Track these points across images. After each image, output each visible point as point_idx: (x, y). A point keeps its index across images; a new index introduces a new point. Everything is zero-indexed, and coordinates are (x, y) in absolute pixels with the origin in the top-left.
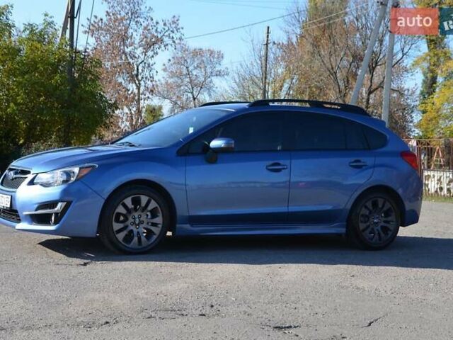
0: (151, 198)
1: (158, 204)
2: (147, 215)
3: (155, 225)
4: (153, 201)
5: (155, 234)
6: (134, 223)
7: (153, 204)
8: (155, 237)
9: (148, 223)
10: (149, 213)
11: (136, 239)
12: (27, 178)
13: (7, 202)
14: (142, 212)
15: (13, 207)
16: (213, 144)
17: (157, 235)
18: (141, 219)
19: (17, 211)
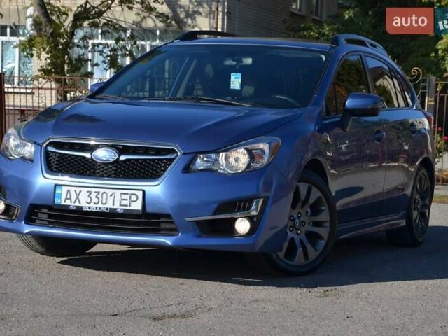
0: (312, 183)
2: (307, 212)
4: (314, 190)
5: (322, 239)
6: (294, 227)
8: (323, 242)
9: (309, 224)
11: (300, 250)
12: (171, 160)
13: (127, 203)
14: (302, 208)
15: (149, 210)
16: (349, 103)
17: (326, 239)
18: (302, 219)
19: (168, 216)
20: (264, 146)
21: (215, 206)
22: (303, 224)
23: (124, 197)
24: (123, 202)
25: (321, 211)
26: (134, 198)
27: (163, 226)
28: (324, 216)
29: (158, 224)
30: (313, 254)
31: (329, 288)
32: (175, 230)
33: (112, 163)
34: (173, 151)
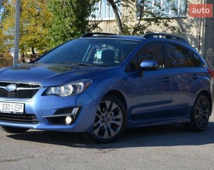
0: (113, 101)
1: (118, 105)
2: (111, 114)
3: (117, 120)
4: (114, 104)
5: (119, 127)
6: (104, 121)
7: (115, 106)
8: (119, 128)
9: (113, 120)
10: (112, 113)
11: (106, 132)
12: (38, 90)
13: (17, 109)
14: (108, 112)
15: (27, 112)
16: (143, 64)
17: (121, 127)
18: (108, 117)
19: (34, 115)
20: (81, 84)
21: (55, 111)
22: (109, 120)
23: (17, 106)
24: (16, 109)
25: (118, 114)
26: (20, 107)
27: (34, 120)
28: (120, 116)
29: (31, 119)
30: (113, 133)
31: (111, 149)
32: (38, 122)
33: (14, 91)
34: (38, 86)
